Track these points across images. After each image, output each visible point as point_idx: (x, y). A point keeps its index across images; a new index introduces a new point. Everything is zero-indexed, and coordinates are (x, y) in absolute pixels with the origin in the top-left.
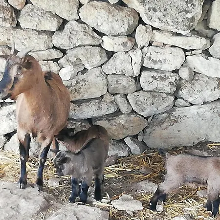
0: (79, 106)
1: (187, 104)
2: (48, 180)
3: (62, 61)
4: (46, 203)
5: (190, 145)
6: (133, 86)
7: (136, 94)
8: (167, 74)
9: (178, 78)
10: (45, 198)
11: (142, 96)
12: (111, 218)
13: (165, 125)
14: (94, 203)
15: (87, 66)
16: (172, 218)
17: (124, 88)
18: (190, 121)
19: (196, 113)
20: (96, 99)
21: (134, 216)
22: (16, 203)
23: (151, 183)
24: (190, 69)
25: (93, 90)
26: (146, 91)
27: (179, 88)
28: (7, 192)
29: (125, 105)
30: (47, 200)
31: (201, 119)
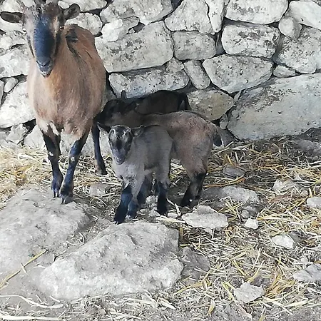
0: (132, 79)
1: (292, 73)
2: (89, 186)
3: (105, 13)
4: (87, 219)
5: (297, 133)
6: (210, 48)
7: (216, 59)
8: (261, 30)
9: (277, 35)
10: (85, 212)
11: (225, 63)
12: (182, 238)
13: (259, 105)
14: (157, 218)
15: (143, 20)
16: (271, 237)
17: (199, 50)
18: (296, 98)
19: (305, 87)
20: (156, 68)
21: (215, 236)
22: (43, 220)
23: (240, 189)
24: (295, 21)
25: (152, 55)
26: (230, 56)
27: (279, 49)
28: (31, 204)
29: (201, 76)
30: (89, 215)
31: (312, 94)
